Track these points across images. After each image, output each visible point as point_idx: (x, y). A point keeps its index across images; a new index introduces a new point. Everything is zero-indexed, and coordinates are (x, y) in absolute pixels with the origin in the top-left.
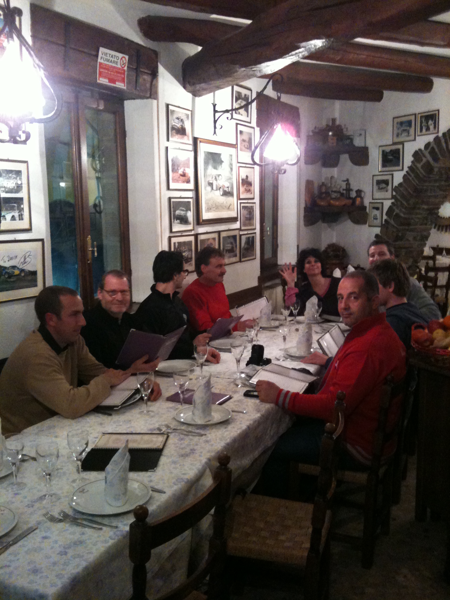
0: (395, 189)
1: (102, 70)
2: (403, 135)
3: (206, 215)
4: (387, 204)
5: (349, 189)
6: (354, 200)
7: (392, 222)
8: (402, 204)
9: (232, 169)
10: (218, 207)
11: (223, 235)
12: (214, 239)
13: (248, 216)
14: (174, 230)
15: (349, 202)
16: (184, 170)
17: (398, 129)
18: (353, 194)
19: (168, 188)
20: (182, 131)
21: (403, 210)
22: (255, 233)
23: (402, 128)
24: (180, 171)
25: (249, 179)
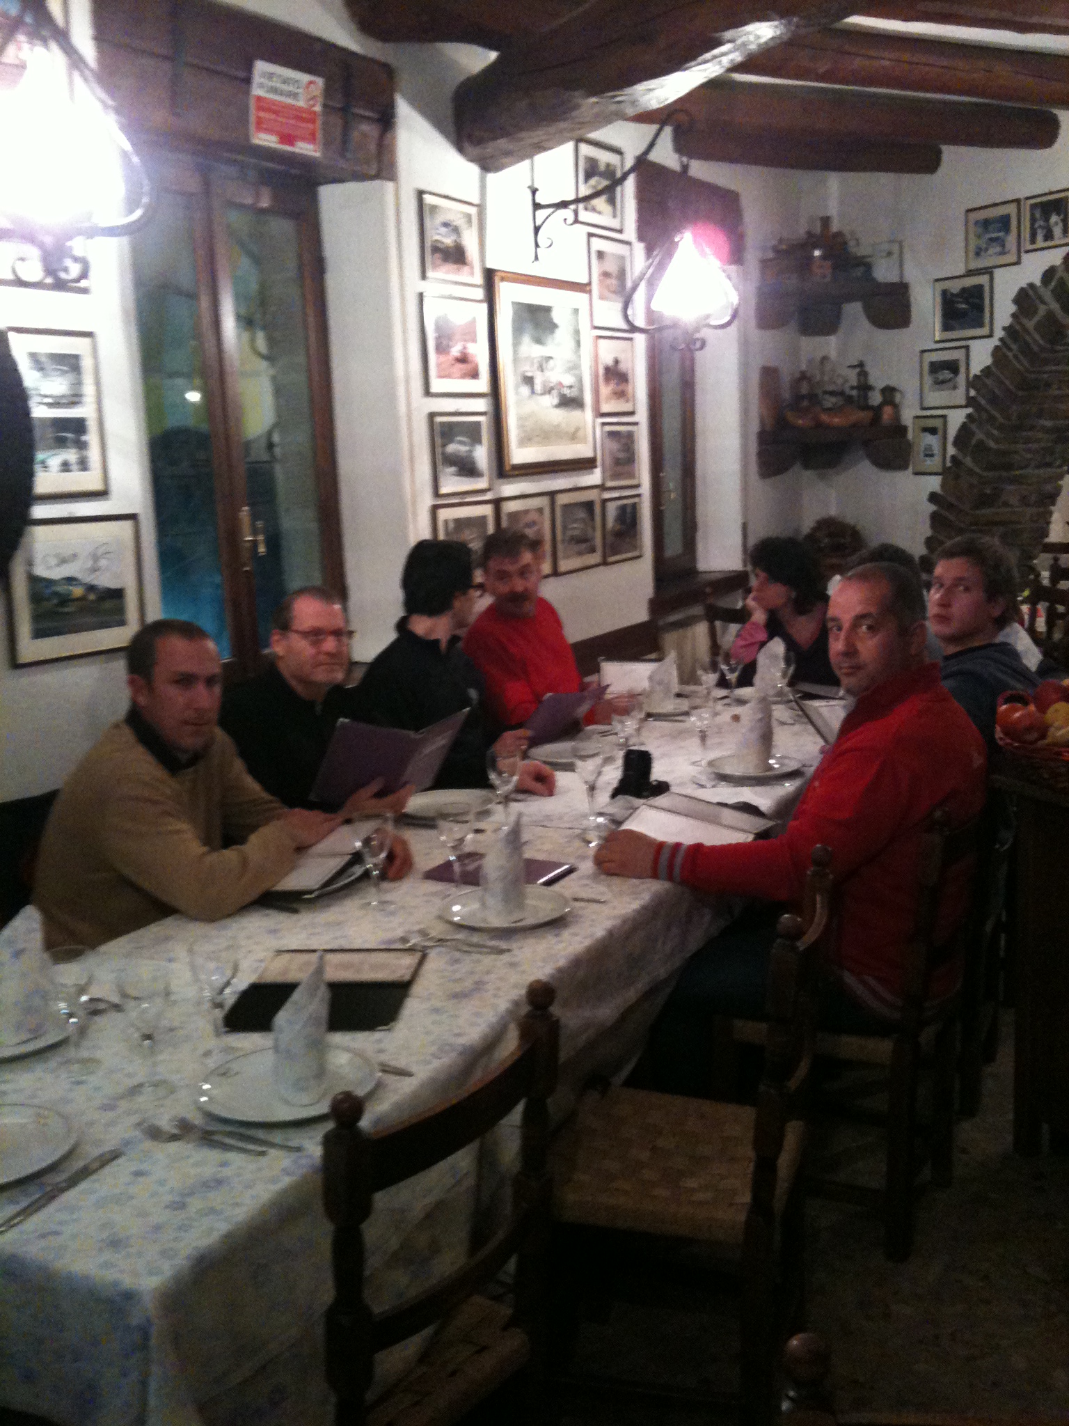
0: (974, 382)
1: (262, 114)
2: (991, 251)
3: (519, 454)
4: (957, 419)
5: (865, 388)
6: (878, 410)
7: (968, 461)
8: (992, 419)
9: (578, 343)
10: (545, 435)
11: (562, 500)
12: (540, 510)
13: (621, 455)
14: (443, 490)
15: (864, 416)
16: (465, 348)
17: (979, 237)
18: (876, 398)
19: (427, 393)
20: (456, 256)
21: (995, 432)
22: (639, 496)
23: (988, 236)
24: (455, 351)
25: (623, 367)
